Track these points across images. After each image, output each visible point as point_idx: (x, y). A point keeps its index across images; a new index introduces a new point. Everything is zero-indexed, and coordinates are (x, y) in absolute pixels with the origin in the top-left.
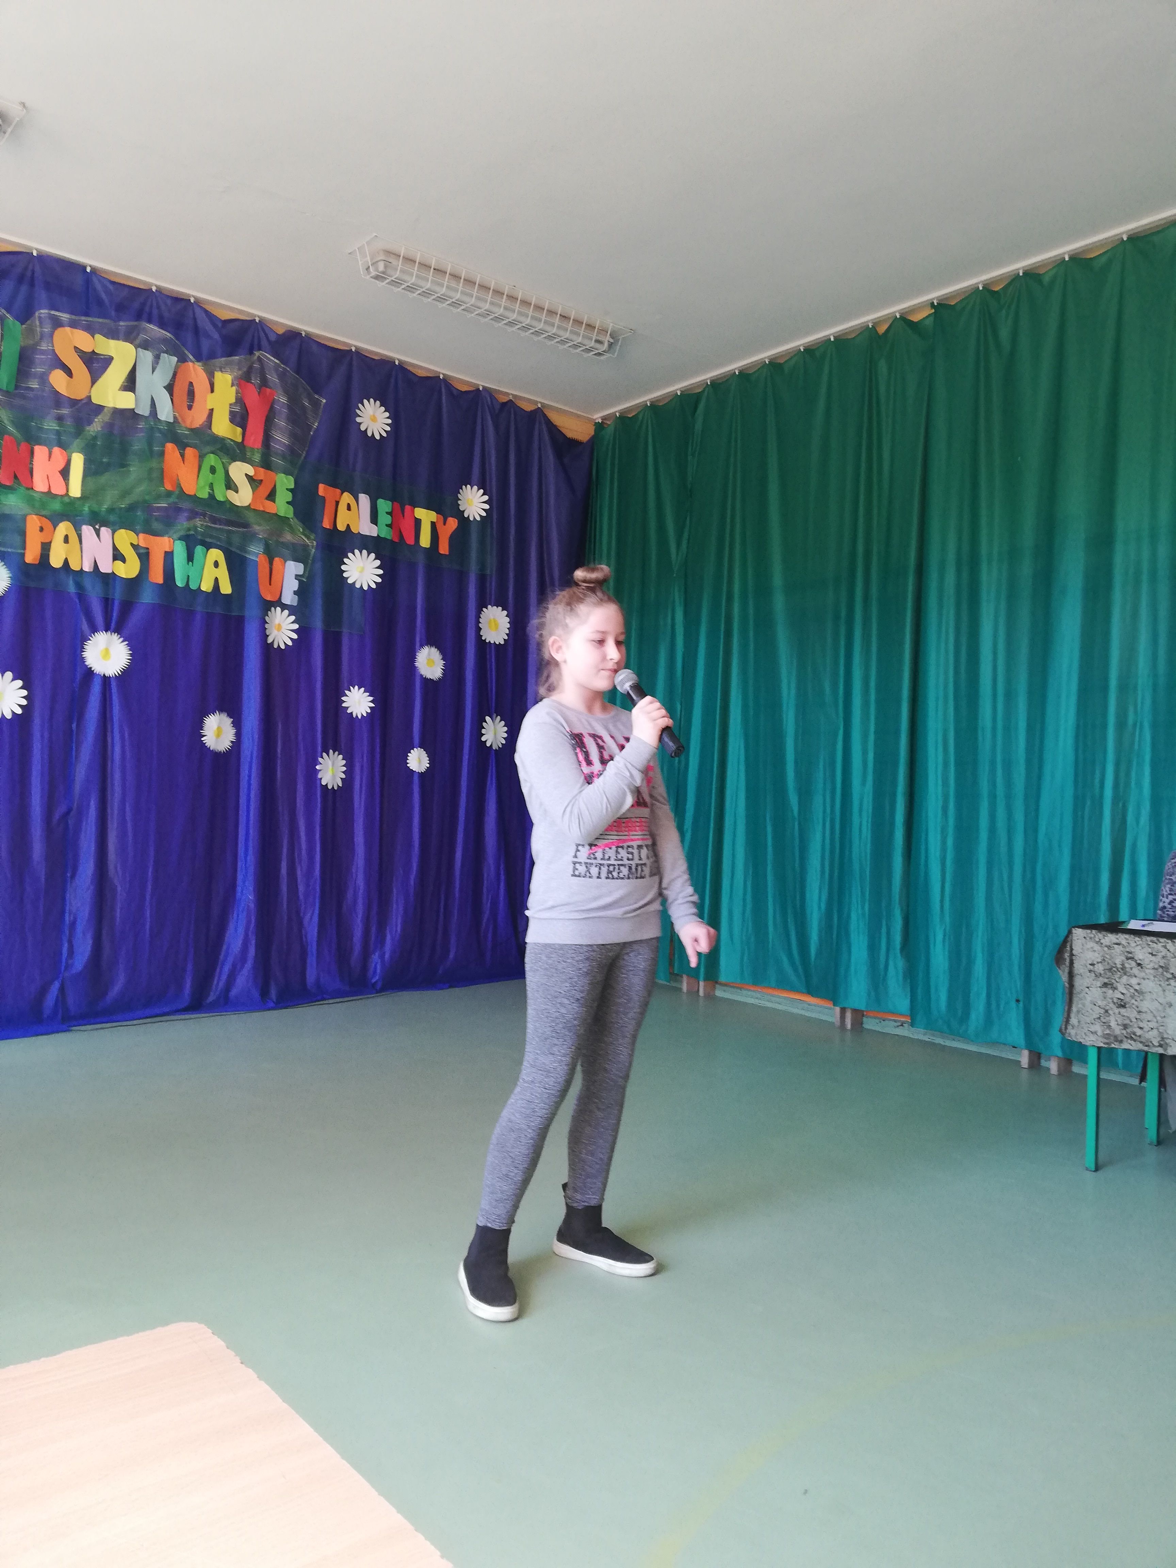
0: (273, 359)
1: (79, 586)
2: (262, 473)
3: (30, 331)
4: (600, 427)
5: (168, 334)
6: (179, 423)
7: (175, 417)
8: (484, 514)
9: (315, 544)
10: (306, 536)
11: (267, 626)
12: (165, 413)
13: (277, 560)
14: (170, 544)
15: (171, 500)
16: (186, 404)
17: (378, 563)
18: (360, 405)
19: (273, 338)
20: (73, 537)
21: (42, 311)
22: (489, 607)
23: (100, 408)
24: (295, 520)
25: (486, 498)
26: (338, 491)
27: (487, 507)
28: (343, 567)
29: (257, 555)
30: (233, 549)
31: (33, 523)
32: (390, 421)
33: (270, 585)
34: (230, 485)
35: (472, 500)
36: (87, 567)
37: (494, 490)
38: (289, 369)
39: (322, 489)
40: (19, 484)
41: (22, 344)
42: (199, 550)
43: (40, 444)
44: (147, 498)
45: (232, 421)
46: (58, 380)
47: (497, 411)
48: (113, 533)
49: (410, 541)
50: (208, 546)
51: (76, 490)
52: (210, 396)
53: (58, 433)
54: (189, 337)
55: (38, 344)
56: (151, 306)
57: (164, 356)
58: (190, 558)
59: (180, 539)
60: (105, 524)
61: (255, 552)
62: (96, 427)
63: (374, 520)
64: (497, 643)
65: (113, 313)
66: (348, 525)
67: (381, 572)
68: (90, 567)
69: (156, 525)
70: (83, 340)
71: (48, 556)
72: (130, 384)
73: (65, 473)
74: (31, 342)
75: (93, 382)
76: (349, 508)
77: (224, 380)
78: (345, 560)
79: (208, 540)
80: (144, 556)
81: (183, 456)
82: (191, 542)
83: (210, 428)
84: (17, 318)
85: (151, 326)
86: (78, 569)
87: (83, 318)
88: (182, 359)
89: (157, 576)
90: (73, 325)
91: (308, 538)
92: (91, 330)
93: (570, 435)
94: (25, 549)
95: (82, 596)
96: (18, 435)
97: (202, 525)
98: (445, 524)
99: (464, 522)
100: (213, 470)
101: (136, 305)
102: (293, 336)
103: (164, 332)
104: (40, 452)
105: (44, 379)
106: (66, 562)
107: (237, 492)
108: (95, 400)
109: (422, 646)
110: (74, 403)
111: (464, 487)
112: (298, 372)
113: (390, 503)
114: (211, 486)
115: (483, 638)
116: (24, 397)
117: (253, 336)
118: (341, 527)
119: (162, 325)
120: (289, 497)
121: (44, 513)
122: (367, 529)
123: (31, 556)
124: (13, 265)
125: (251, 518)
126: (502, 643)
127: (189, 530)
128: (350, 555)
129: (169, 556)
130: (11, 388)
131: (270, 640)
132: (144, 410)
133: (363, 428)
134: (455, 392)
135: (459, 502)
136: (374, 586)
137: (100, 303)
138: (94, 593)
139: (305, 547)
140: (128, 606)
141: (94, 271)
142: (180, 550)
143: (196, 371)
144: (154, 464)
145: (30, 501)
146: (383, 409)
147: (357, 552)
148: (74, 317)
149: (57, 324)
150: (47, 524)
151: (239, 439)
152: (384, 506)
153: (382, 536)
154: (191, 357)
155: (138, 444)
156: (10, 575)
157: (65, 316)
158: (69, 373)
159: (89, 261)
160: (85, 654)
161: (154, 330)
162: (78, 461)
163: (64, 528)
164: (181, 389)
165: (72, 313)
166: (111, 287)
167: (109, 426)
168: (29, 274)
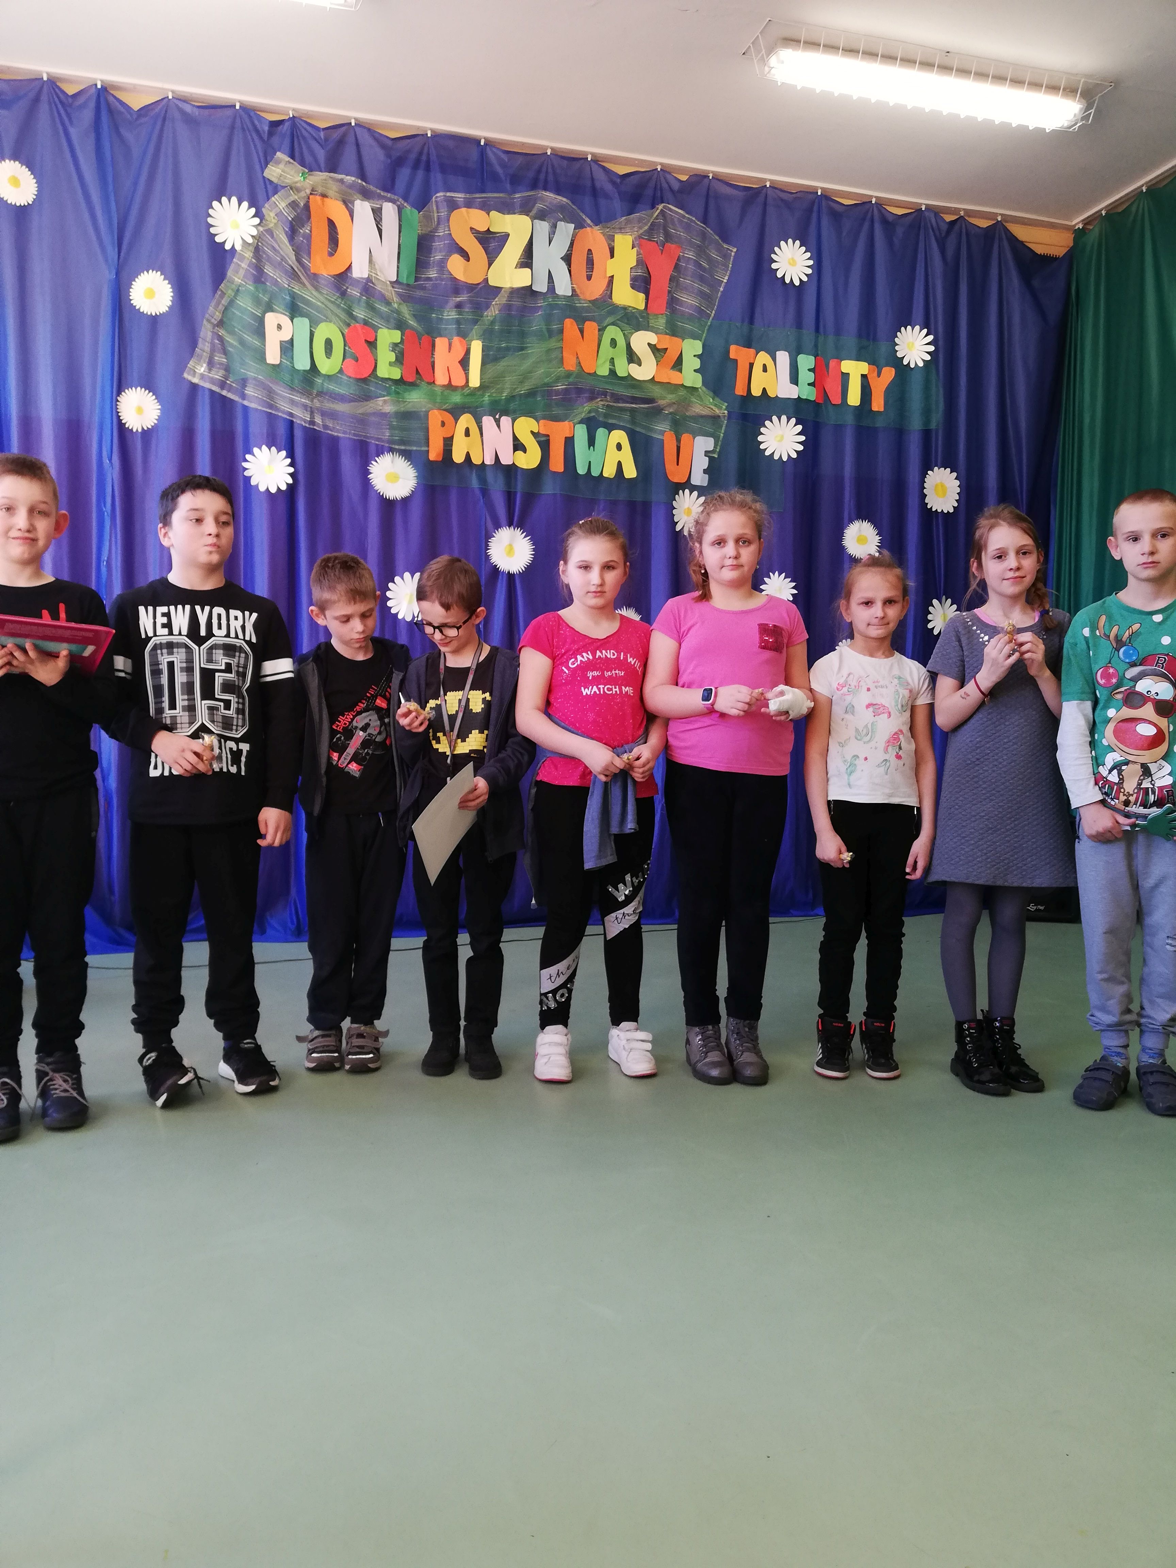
0: (677, 209)
1: (483, 480)
2: (666, 342)
3: (428, 218)
4: (1079, 234)
5: (565, 200)
6: (577, 295)
7: (573, 290)
8: (928, 358)
9: (726, 414)
10: (716, 405)
11: (674, 512)
12: (563, 288)
13: (685, 437)
14: (570, 428)
15: (571, 380)
16: (585, 274)
17: (800, 428)
18: (776, 249)
19: (676, 186)
20: (474, 430)
21: (438, 195)
22: (936, 468)
23: (498, 290)
24: (704, 388)
25: (930, 338)
26: (752, 351)
27: (931, 348)
28: (760, 438)
29: (663, 433)
30: (638, 429)
31: (435, 417)
32: (811, 262)
33: (678, 465)
34: (632, 357)
35: (913, 344)
36: (489, 461)
37: (941, 330)
38: (694, 219)
39: (735, 351)
40: (421, 379)
41: (420, 232)
42: (601, 432)
43: (441, 336)
44: (546, 380)
45: (633, 287)
46: (456, 266)
47: (943, 235)
48: (513, 421)
49: (836, 400)
50: (610, 428)
51: (475, 381)
52: (610, 262)
53: (458, 322)
54: (587, 200)
55: (436, 230)
56: (547, 172)
57: (561, 225)
58: (591, 442)
59: (581, 422)
60: (505, 413)
61: (662, 431)
62: (493, 312)
63: (794, 379)
64: (946, 512)
65: (508, 186)
66: (764, 389)
67: (803, 438)
68: (491, 460)
69: (556, 411)
70: (478, 219)
71: (451, 451)
72: (527, 260)
73: (464, 363)
74: (429, 229)
75: (490, 265)
76: (765, 369)
77: (624, 242)
78: (762, 430)
79: (610, 421)
80: (545, 444)
81: (582, 331)
82: (592, 425)
83: (611, 297)
84: (413, 206)
85: (547, 194)
86: (480, 463)
87: (477, 195)
88: (580, 225)
89: (557, 464)
90: (469, 205)
91: (720, 408)
92: (486, 207)
93: (1039, 250)
94: (428, 446)
95: (485, 492)
96: (420, 329)
97: (604, 405)
98: (879, 375)
99: (902, 369)
100: (613, 343)
101: (531, 174)
102: (699, 179)
103: (560, 198)
104: (441, 343)
105: (442, 265)
106: (468, 455)
107: (640, 365)
108: (492, 282)
109: (851, 521)
110: (471, 288)
111: (903, 329)
112: (705, 221)
113: (812, 359)
114: (612, 361)
115: (929, 507)
116: (423, 288)
117: (655, 188)
118: (756, 392)
119: (558, 191)
120: (697, 363)
121: (444, 407)
122: (785, 390)
123: (435, 453)
124: (409, 151)
125: (656, 392)
126: (951, 511)
127: (590, 412)
128: (767, 423)
129: (569, 442)
130: (412, 281)
131: (678, 528)
132: (541, 287)
133: (779, 275)
134: (890, 219)
135: (897, 348)
136: (794, 455)
137: (495, 177)
138: (497, 486)
139: (715, 419)
140: (530, 498)
141: (488, 143)
142: (581, 433)
143: (594, 236)
144: (553, 343)
145: (432, 396)
146: (803, 249)
147: (775, 418)
148: (468, 196)
149: (453, 206)
150: (449, 418)
151: (642, 307)
152: (806, 362)
153: (804, 397)
154: (589, 221)
155: (537, 322)
156: (416, 474)
157: (459, 196)
158: (466, 256)
159: (482, 133)
160: (490, 552)
161: (550, 196)
162: (477, 348)
163: (466, 420)
164: (579, 260)
165: (466, 192)
166: (505, 157)
167: (508, 307)
168: (424, 158)
